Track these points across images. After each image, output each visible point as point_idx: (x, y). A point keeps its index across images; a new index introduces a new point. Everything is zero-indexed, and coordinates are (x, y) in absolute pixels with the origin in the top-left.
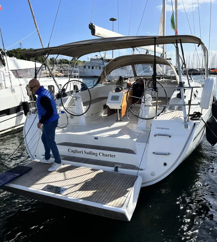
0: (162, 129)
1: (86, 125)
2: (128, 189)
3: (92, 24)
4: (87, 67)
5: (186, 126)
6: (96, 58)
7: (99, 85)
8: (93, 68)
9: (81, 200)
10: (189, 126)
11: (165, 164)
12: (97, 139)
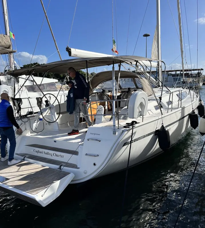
0: (95, 134)
1: (58, 130)
2: (54, 182)
3: (68, 47)
5: (114, 133)
9: (11, 187)
10: (117, 133)
11: (95, 164)
12: (56, 142)
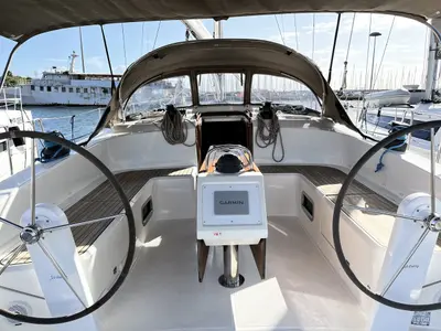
4: (37, 88)
6: (53, 71)
7: (104, 134)
8: (49, 89)
